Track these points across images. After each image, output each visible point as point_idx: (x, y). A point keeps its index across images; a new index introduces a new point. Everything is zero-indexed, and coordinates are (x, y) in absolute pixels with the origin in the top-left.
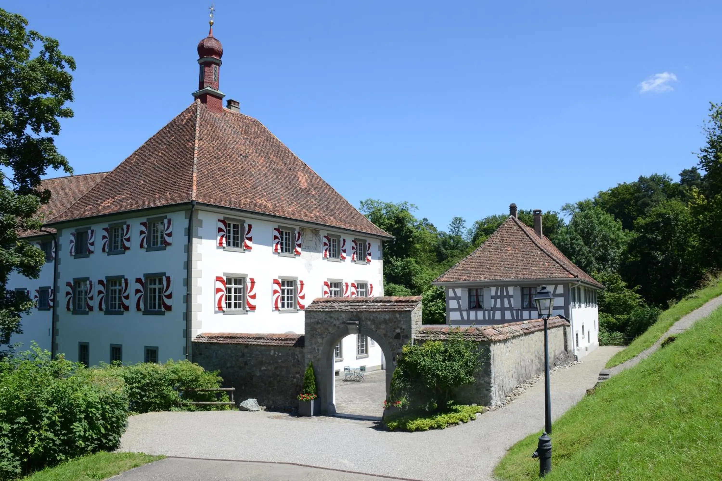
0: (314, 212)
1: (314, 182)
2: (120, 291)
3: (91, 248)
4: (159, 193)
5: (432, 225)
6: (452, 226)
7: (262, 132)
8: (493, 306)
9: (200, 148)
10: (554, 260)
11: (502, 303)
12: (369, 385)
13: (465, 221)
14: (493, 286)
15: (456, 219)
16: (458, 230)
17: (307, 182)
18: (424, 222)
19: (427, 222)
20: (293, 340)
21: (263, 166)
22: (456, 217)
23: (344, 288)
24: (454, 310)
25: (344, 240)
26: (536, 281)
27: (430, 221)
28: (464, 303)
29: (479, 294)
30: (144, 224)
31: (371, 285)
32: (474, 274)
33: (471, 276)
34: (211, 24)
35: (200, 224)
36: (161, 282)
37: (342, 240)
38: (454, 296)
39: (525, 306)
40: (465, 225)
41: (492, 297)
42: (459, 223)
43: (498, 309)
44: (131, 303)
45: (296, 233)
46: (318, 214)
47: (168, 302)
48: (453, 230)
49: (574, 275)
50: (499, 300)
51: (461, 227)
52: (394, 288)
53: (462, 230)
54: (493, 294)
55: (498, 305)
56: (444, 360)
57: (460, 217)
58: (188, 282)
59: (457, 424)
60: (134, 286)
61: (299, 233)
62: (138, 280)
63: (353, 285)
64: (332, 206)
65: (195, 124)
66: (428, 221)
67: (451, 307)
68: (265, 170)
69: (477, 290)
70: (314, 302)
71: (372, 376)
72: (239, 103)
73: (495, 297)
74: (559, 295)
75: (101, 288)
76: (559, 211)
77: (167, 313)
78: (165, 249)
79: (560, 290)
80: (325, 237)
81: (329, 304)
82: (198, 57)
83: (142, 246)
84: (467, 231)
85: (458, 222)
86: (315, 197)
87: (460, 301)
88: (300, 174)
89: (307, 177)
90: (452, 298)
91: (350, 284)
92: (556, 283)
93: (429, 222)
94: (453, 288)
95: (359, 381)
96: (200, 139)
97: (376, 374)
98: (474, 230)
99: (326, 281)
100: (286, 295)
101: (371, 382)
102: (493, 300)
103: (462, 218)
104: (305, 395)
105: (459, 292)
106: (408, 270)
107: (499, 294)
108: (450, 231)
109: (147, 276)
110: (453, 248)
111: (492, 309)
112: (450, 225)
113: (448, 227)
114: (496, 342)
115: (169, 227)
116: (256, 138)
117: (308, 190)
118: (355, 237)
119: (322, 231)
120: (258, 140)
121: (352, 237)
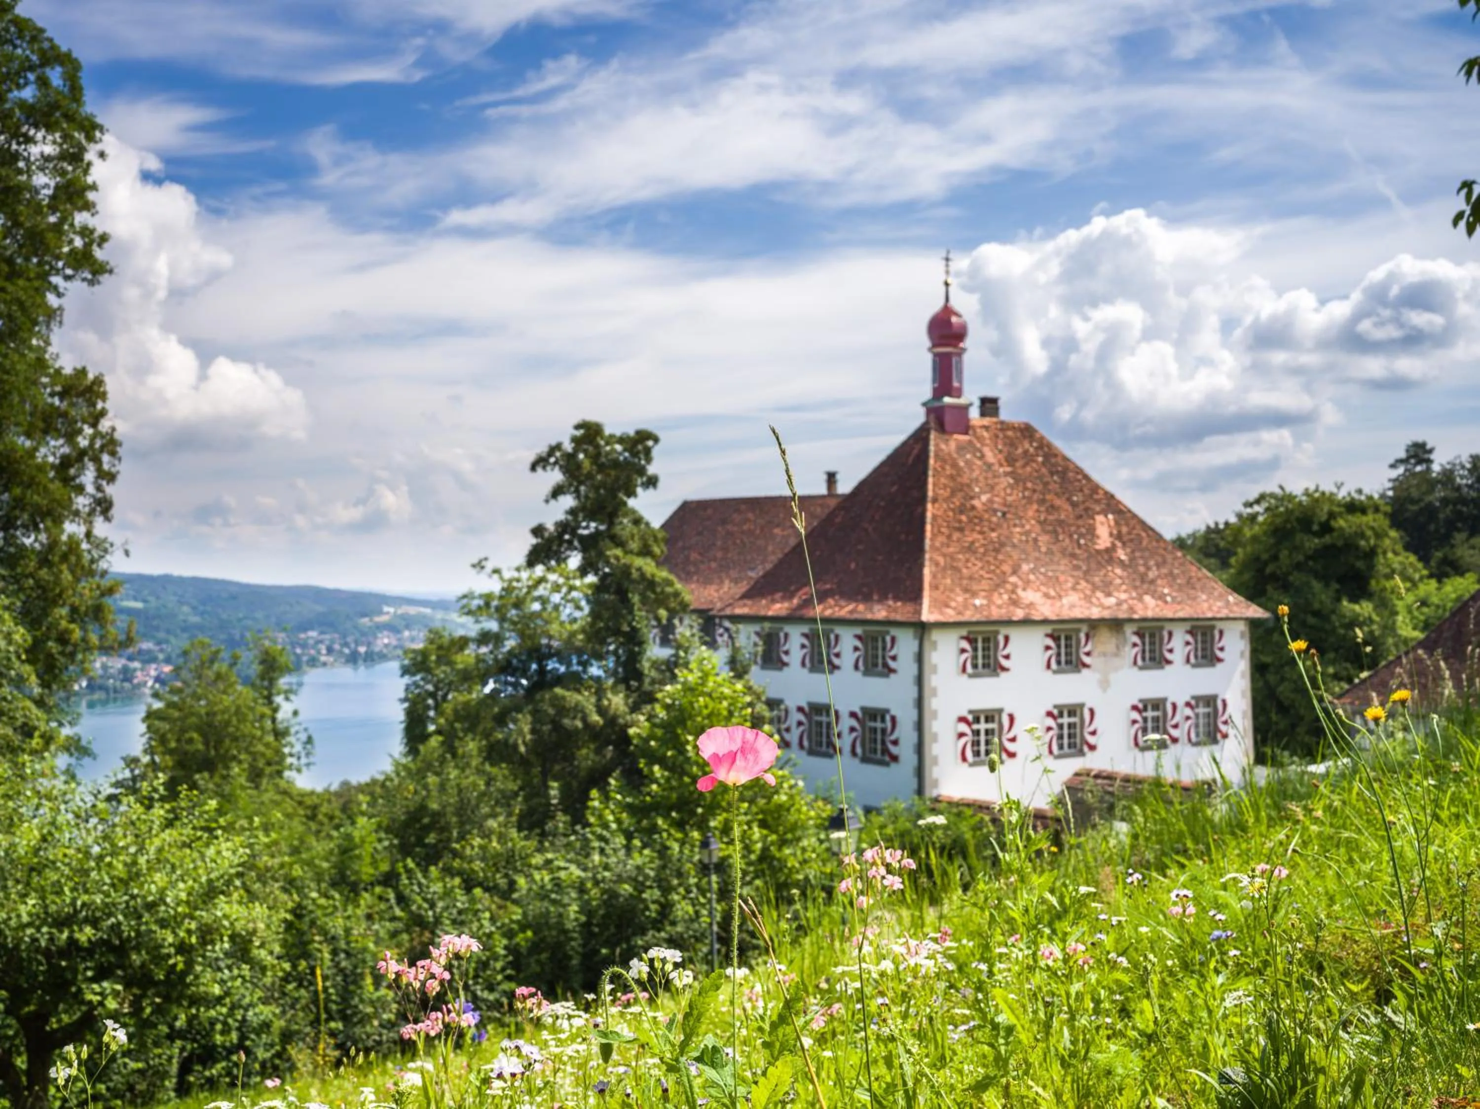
0: (1115, 594)
1: (1127, 530)
2: (829, 725)
3: (785, 658)
9: (935, 517)
17: (1112, 534)
21: (1033, 522)
23: (1170, 710)
25: (1171, 633)
30: (858, 637)
31: (1225, 700)
34: (947, 285)
35: (934, 645)
36: (883, 720)
44: (844, 743)
45: (1083, 635)
46: (1123, 596)
47: (893, 749)
58: (920, 726)
60: (847, 722)
61: (1087, 635)
62: (853, 715)
63: (1187, 704)
64: (1152, 573)
68: (1036, 529)
70: (1079, 774)
75: (801, 717)
77: (893, 765)
78: (888, 677)
80: (1134, 633)
83: (856, 667)
86: (1121, 561)
88: (1100, 517)
89: (1113, 523)
96: (934, 502)
99: (1138, 702)
100: (1065, 731)
109: (864, 710)
115: (892, 647)
116: (1024, 466)
117: (1111, 550)
118: (1193, 627)
119: (1129, 629)
120: (1028, 469)
121: (1187, 626)
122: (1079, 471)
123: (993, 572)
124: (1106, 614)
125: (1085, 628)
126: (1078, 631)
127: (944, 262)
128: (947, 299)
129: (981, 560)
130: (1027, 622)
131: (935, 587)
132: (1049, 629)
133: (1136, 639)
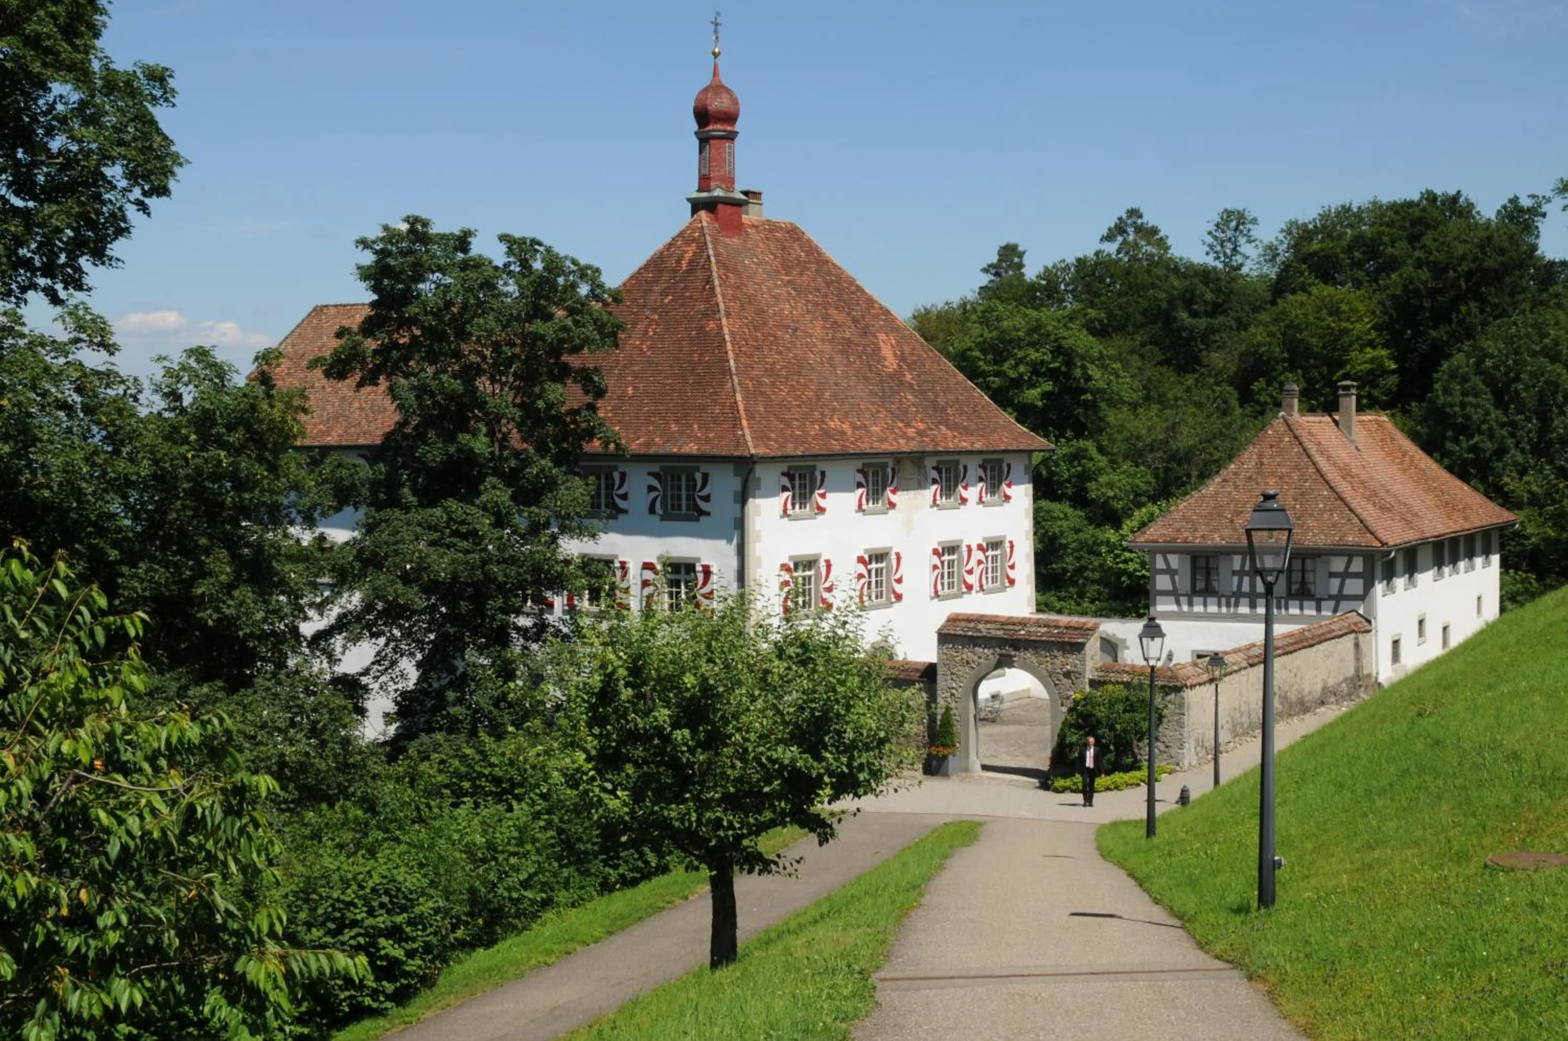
0: (914, 424)
1: (907, 350)
4: (677, 422)
5: (1154, 231)
6: (1216, 238)
7: (807, 253)
8: (1235, 589)
9: (732, 334)
10: (1351, 510)
11: (1253, 585)
12: (1012, 729)
13: (1254, 221)
14: (1238, 553)
15: (1229, 213)
16: (1234, 249)
17: (895, 354)
18: (1129, 221)
19: (1139, 221)
20: (917, 670)
21: (823, 340)
22: (1230, 208)
23: (965, 554)
24: (1164, 593)
25: (965, 468)
26: (1312, 549)
27: (1149, 219)
28: (1183, 581)
29: (1212, 565)
30: (656, 476)
31: (1011, 542)
32: (1203, 530)
33: (1198, 535)
34: (716, 55)
35: (758, 482)
36: (690, 572)
37: (961, 468)
38: (1164, 567)
39: (1293, 592)
40: (1256, 232)
41: (1234, 573)
42: (1236, 229)
43: (1245, 595)
45: (889, 470)
46: (921, 426)
48: (1219, 248)
49: (1381, 542)
50: (1246, 580)
51: (1242, 240)
52: (1049, 511)
53: (1246, 248)
54: (1237, 566)
55: (1246, 588)
56: (1125, 711)
57: (1240, 209)
58: (742, 575)
59: (1138, 785)
60: (639, 575)
61: (893, 470)
62: (648, 566)
63: (980, 547)
64: (941, 400)
65: (710, 276)
66: (1141, 217)
67: (1158, 588)
68: (827, 348)
69: (1207, 559)
70: (949, 620)
71: (1013, 711)
72: (760, 194)
73: (1241, 573)
74: (1356, 575)
76: (1549, 194)
78: (697, 520)
79: (1357, 565)
80: (934, 468)
81: (972, 625)
82: (695, 127)
83: (652, 510)
84: (1260, 251)
85: (1233, 224)
86: (911, 386)
87: (1176, 577)
88: (882, 336)
89: (893, 342)
90: (1162, 572)
91: (974, 547)
92: (1350, 553)
93: (1144, 220)
94: (1165, 552)
95: (994, 721)
96: (728, 315)
97: (1018, 706)
98: (1282, 248)
99: (936, 546)
100: (873, 579)
101: (1013, 722)
102: (1236, 579)
103: (1246, 214)
104: (941, 749)
105: (1174, 560)
106: (1079, 468)
107: (1247, 568)
108: (1207, 254)
109: (665, 560)
110: (1215, 310)
111: (1234, 595)
112: (1210, 233)
113: (1204, 243)
114: (1193, 686)
115: (704, 486)
116: (801, 274)
117: (898, 374)
118: (985, 461)
119: (930, 462)
120: (805, 277)
121: (979, 460)
122: (852, 282)
123: (800, 397)
124: (913, 446)
125: (891, 462)
126: (886, 465)
127: (713, 27)
128: (715, 73)
129: (785, 384)
130: (845, 456)
131: (750, 417)
132: (859, 464)
133: (934, 474)
